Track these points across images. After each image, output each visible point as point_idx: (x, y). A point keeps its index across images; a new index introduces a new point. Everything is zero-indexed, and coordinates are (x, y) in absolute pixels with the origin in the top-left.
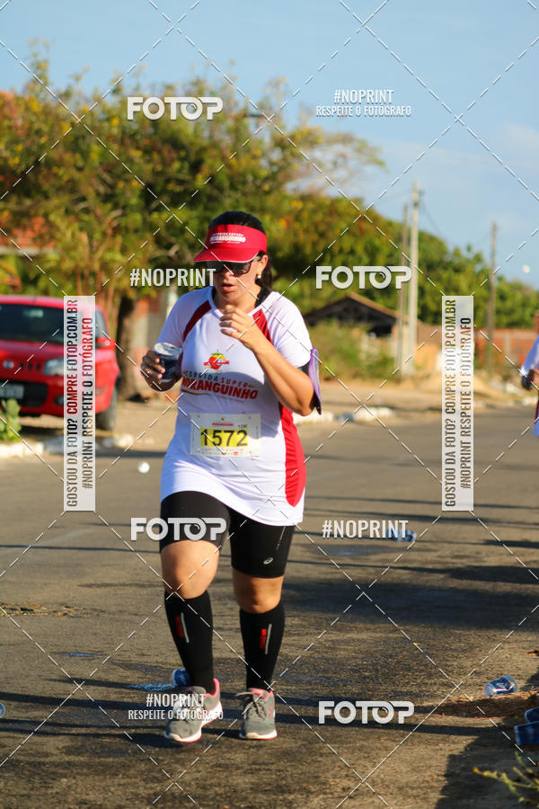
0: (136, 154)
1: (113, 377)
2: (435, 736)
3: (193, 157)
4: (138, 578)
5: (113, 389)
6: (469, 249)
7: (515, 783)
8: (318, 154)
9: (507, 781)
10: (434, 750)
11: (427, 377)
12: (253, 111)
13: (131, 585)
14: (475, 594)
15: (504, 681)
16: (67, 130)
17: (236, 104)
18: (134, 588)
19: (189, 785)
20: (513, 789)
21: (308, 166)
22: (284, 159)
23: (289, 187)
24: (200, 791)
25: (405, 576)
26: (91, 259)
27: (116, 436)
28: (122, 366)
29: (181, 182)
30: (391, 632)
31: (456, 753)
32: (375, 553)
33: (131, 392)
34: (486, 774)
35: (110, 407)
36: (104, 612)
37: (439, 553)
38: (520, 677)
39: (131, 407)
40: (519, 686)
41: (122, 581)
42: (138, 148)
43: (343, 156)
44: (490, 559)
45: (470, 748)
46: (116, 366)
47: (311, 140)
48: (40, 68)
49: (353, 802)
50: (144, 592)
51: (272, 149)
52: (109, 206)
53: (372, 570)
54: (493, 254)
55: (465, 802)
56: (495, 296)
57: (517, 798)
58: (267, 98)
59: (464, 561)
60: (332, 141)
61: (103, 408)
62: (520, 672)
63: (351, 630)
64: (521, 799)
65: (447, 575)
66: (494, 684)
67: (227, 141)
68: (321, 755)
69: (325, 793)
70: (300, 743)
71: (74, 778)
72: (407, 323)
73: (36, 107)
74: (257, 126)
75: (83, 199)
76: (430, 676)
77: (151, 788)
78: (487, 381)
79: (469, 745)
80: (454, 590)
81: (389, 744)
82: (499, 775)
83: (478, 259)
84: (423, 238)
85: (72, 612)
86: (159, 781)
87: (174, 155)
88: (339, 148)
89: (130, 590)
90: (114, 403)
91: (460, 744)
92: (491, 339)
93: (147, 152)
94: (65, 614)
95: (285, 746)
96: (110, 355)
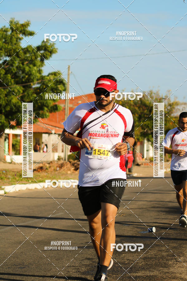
0: (137, 108)
1: (132, 160)
5: (132, 163)
8: (179, 107)
12: (164, 97)
13: (137, 209)
17: (159, 96)
18: (138, 209)
19: (152, 255)
21: (176, 110)
22: (171, 108)
23: (172, 115)
24: (155, 256)
27: (133, 174)
29: (147, 115)
33: (136, 163)
35: (132, 167)
36: (131, 215)
39: (136, 167)
41: (136, 208)
42: (137, 107)
46: (133, 157)
47: (177, 104)
50: (141, 210)
58: (167, 95)
60: (181, 104)
61: (130, 167)
68: (183, 248)
69: (184, 256)
70: (178, 245)
85: (124, 215)
87: (146, 108)
88: (183, 106)
89: (137, 210)
90: (133, 166)
93: (139, 108)
94: (123, 216)
95: (174, 245)
96: (131, 155)
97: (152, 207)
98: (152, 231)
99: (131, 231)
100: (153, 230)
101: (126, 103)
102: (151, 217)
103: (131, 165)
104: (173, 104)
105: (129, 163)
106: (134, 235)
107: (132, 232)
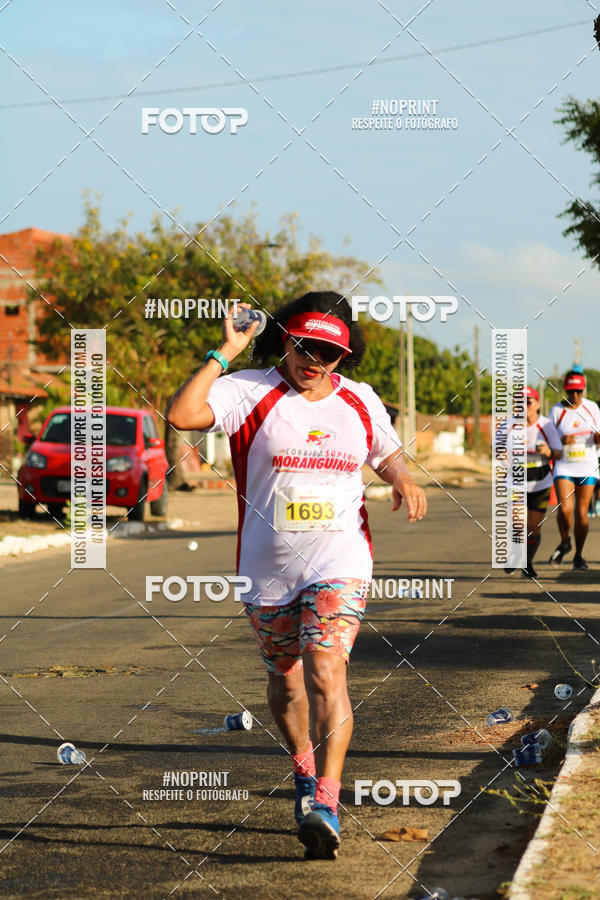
0: (175, 283)
2: (446, 762)
3: (223, 282)
4: (192, 640)
6: (457, 349)
7: (516, 799)
8: (326, 275)
9: (509, 797)
10: (446, 774)
11: (427, 458)
12: (272, 241)
14: (475, 639)
15: (502, 712)
16: (116, 264)
17: (257, 237)
20: (513, 803)
22: (298, 281)
25: (416, 627)
26: (141, 371)
27: (169, 520)
28: (171, 462)
30: (406, 675)
31: (465, 775)
32: (390, 610)
33: (180, 483)
34: (491, 791)
35: (162, 496)
36: (165, 670)
37: (443, 607)
38: (515, 709)
40: (515, 716)
42: (175, 278)
43: (347, 277)
44: (486, 609)
45: (477, 770)
46: (165, 462)
47: (321, 263)
48: (92, 215)
49: (380, 821)
51: (287, 274)
52: (154, 327)
53: (388, 624)
54: (476, 353)
55: (474, 816)
56: (479, 388)
57: (518, 811)
58: (284, 232)
59: (464, 612)
60: (338, 264)
62: (515, 704)
63: (372, 676)
64: (521, 812)
65: (451, 625)
66: (494, 715)
67: (249, 267)
71: (147, 811)
72: (407, 414)
73: (89, 246)
74: (275, 254)
75: (132, 322)
76: (440, 711)
77: (211, 817)
78: (476, 459)
79: (476, 768)
80: (458, 638)
81: (409, 770)
82: (501, 793)
83: (465, 357)
84: (416, 341)
85: (139, 671)
86: (218, 811)
87: (207, 282)
88: (344, 270)
90: (166, 493)
91: (468, 767)
92: (477, 423)
94: (133, 673)
96: (160, 452)
97: (239, 640)
98: (240, 727)
99: (165, 726)
100: (244, 723)
101: (135, 266)
102: (236, 674)
103: (161, 489)
104: (306, 262)
105: (151, 483)
106: (176, 741)
107: (167, 732)
